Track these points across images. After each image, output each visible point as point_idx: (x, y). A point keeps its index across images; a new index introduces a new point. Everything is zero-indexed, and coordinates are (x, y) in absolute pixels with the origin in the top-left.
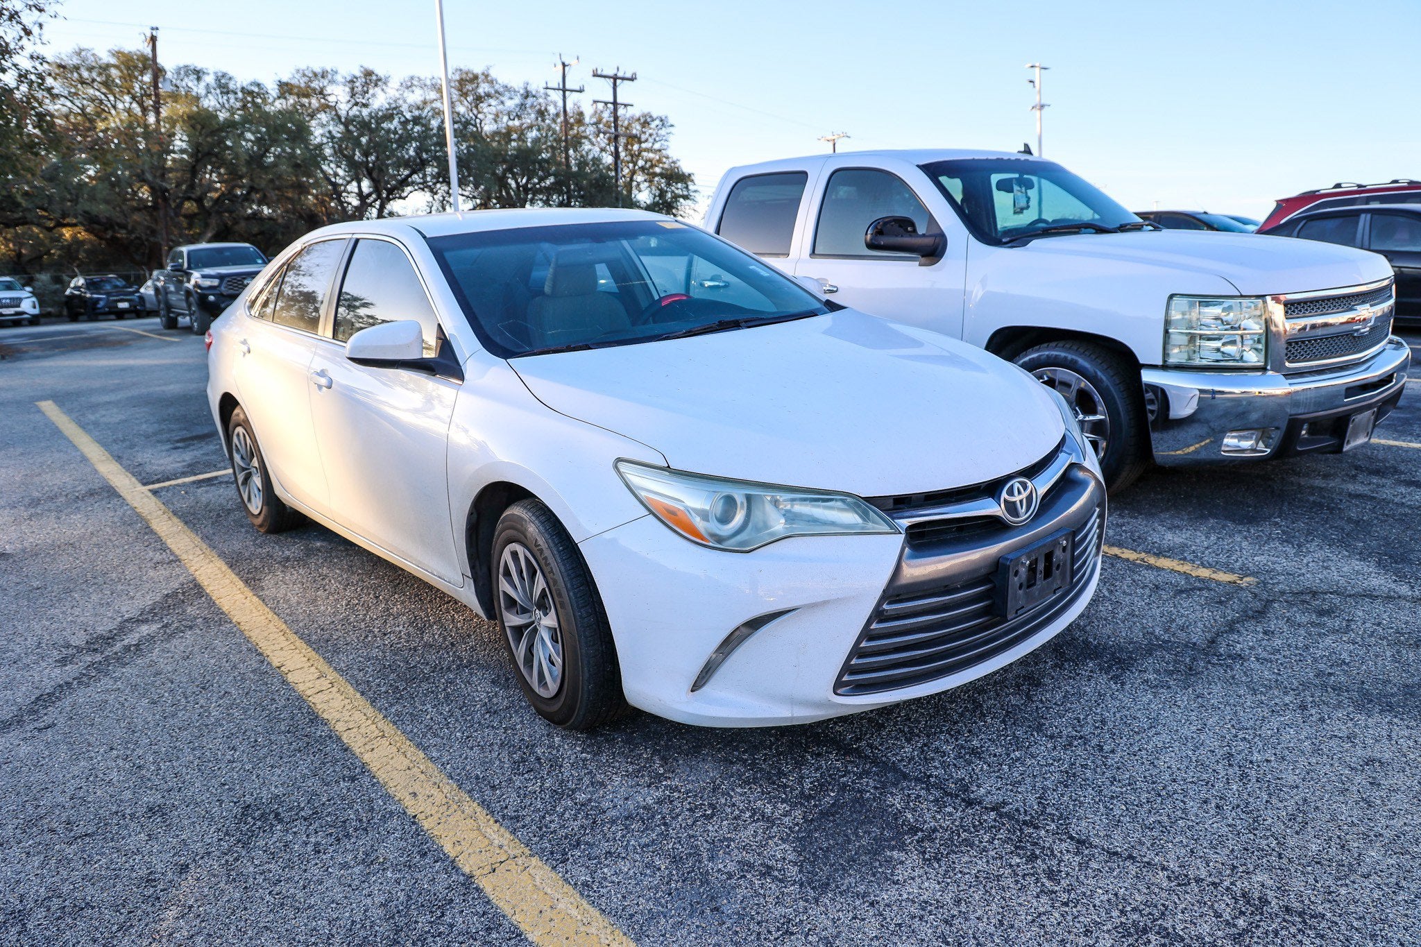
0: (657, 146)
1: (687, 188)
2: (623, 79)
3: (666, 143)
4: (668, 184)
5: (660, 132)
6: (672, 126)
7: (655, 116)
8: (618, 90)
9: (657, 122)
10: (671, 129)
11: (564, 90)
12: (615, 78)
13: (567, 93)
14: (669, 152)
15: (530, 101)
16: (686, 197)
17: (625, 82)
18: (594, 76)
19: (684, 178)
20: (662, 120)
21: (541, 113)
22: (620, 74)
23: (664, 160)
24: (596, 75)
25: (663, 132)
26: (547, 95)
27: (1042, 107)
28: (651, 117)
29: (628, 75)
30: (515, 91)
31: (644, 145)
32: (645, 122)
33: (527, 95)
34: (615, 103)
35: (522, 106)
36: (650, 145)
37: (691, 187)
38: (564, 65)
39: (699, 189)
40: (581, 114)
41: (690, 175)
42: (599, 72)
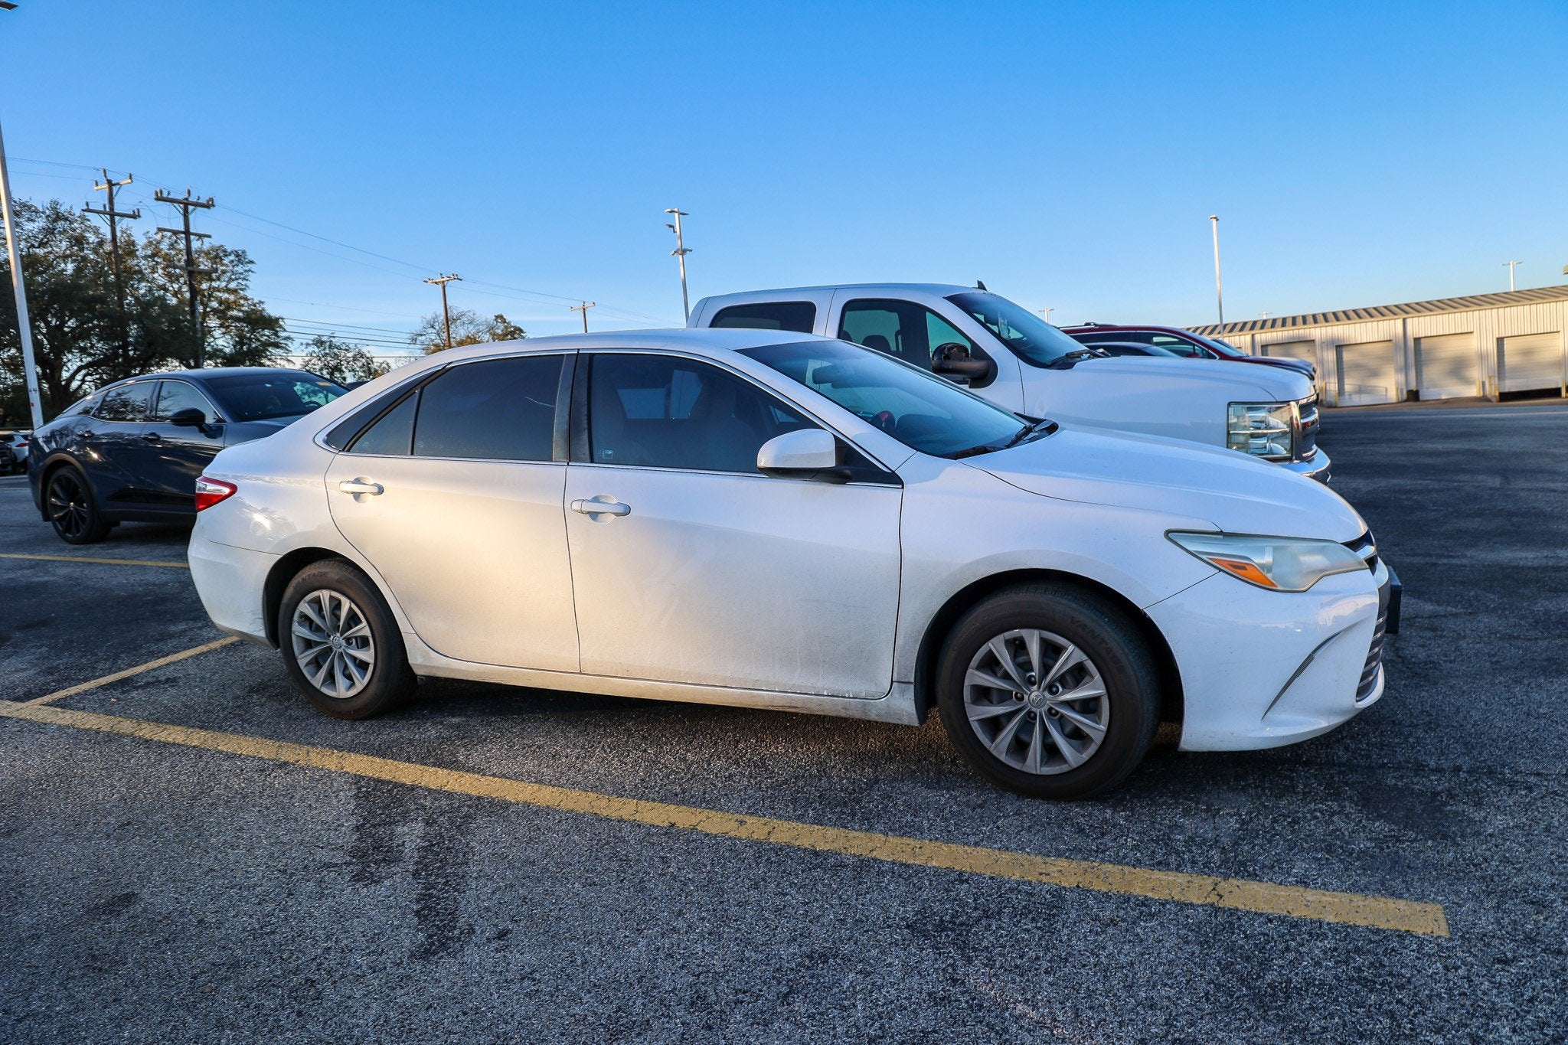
0: (233, 285)
1: (276, 334)
2: (196, 205)
3: (244, 283)
4: (253, 331)
5: (236, 268)
6: (251, 262)
7: (229, 250)
8: (191, 217)
9: (232, 257)
10: (250, 266)
11: (112, 215)
12: (186, 204)
13: (117, 218)
14: (248, 293)
15: (60, 225)
16: (277, 345)
17: (199, 209)
18: (158, 199)
19: (272, 323)
20: (237, 256)
21: (79, 241)
22: (192, 199)
23: (242, 302)
24: (160, 198)
25: (239, 269)
26: (83, 219)
27: (684, 252)
28: (225, 251)
29: (203, 201)
30: (36, 211)
31: (215, 284)
32: (217, 255)
33: (58, 217)
34: (187, 233)
35: (50, 231)
36: (224, 284)
37: (282, 334)
38: (111, 184)
39: (292, 335)
40: (133, 243)
41: (277, 320)
42: (165, 195)
